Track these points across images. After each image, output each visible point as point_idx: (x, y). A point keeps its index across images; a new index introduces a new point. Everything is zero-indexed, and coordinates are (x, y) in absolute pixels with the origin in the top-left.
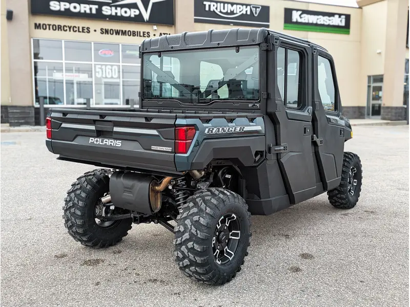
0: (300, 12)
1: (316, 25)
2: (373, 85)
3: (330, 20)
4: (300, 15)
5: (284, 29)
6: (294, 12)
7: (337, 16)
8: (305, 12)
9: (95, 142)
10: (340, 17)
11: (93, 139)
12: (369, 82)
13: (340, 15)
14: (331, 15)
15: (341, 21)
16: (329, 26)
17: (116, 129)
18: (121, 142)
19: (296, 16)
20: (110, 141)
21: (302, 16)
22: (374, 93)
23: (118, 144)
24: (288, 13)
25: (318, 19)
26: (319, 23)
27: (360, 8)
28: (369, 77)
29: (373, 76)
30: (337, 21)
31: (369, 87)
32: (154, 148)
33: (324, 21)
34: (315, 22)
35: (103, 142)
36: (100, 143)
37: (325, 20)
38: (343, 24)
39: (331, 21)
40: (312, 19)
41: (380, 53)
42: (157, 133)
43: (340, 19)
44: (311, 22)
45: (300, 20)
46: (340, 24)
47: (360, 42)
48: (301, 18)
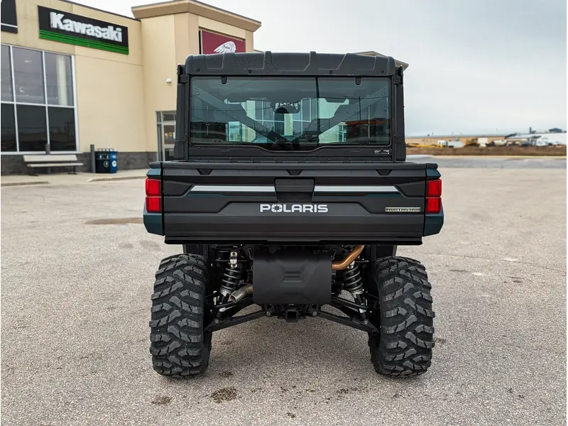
0: (61, 16)
1: (85, 36)
2: (164, 124)
3: (102, 32)
4: (62, 20)
5: (40, 38)
6: (53, 15)
7: (111, 28)
8: (68, 16)
9: (273, 210)
10: (115, 29)
11: (269, 206)
12: (159, 119)
13: (115, 27)
14: (104, 25)
15: (117, 35)
16: (102, 40)
17: (318, 189)
18: (326, 206)
19: (56, 20)
20: (304, 206)
21: (66, 21)
22: (166, 135)
23: (323, 209)
24: (44, 14)
25: (87, 28)
26: (89, 34)
27: (136, 20)
28: (158, 113)
29: (163, 112)
30: (112, 34)
31: (159, 126)
32: (389, 209)
33: (95, 32)
34: (83, 32)
35: (291, 209)
36: (285, 211)
37: (97, 31)
38: (120, 39)
39: (104, 34)
40: (80, 28)
41: (170, 83)
42: (396, 190)
43: (116, 32)
44: (78, 31)
45: (62, 27)
46: (116, 40)
47: (142, 65)
48: (64, 24)
